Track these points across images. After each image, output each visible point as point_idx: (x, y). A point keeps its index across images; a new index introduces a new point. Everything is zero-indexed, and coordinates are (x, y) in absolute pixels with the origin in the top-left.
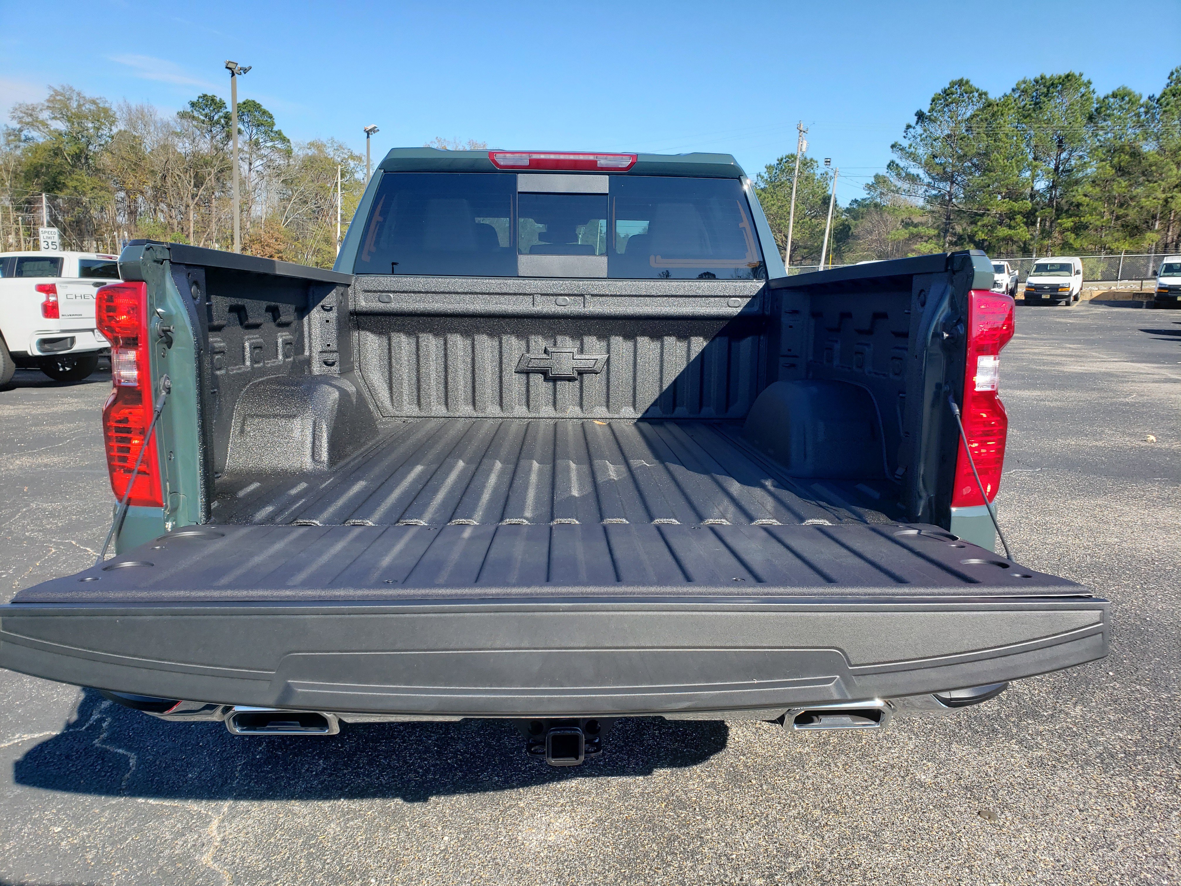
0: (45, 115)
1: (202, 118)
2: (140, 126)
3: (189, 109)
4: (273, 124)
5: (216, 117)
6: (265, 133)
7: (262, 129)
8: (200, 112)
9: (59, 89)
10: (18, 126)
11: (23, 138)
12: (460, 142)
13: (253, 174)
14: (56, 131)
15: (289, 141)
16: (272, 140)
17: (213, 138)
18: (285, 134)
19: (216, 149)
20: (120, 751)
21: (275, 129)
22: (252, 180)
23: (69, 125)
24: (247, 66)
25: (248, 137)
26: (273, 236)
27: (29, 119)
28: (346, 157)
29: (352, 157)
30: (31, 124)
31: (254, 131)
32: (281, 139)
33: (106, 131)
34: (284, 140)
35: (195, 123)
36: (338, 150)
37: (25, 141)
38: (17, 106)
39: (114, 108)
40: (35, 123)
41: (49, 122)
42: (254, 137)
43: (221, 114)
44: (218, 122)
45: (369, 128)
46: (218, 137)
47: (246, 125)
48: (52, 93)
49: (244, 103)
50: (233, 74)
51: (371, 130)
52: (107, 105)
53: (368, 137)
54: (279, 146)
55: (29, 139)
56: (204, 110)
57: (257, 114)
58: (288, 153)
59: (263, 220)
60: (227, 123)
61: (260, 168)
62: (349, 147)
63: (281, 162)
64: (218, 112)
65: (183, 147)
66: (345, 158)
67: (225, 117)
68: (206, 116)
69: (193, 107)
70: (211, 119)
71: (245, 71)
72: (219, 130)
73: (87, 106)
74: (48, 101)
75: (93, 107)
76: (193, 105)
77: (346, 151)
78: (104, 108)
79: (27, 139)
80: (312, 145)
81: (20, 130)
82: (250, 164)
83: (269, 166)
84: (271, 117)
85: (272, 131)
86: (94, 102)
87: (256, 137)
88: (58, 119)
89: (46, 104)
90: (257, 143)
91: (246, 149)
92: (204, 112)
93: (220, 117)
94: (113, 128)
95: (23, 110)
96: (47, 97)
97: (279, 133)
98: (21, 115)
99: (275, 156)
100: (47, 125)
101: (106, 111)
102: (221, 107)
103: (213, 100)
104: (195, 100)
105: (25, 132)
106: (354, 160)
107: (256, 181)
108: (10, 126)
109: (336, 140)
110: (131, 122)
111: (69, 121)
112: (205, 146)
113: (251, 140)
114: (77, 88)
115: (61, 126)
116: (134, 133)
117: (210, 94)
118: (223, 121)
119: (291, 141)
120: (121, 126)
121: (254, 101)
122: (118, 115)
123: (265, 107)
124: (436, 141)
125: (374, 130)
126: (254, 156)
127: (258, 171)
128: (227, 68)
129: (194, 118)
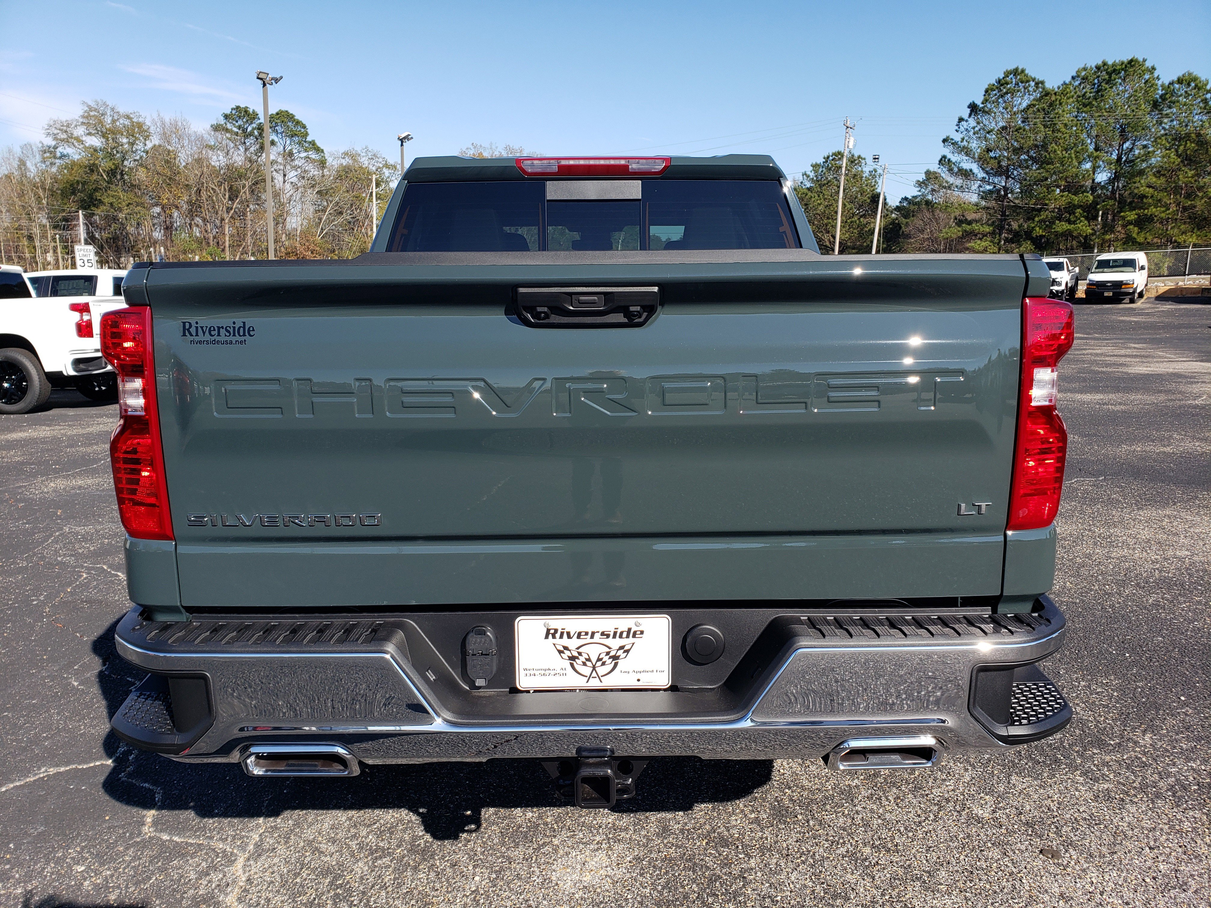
0: (80, 131)
1: (235, 130)
2: (174, 140)
3: (222, 121)
4: (307, 134)
5: (249, 129)
6: (299, 143)
7: (296, 139)
8: (234, 124)
9: (93, 104)
10: (53, 143)
11: (58, 155)
12: (497, 147)
13: (288, 186)
14: (91, 147)
15: (322, 151)
16: (306, 151)
17: (246, 150)
18: (319, 144)
19: (250, 161)
20: (147, 785)
21: (309, 139)
22: (286, 191)
23: (104, 140)
24: (278, 77)
25: (282, 148)
26: (308, 248)
27: (64, 136)
28: (381, 166)
29: (387, 166)
30: (66, 141)
31: (288, 142)
32: (315, 149)
33: (139, 146)
34: (318, 150)
35: (228, 135)
36: (372, 159)
37: (60, 158)
38: (52, 123)
39: (148, 123)
40: (70, 139)
41: (84, 138)
42: (288, 148)
43: (254, 125)
44: (251, 134)
45: (403, 136)
46: (252, 149)
47: (280, 136)
48: (86, 108)
49: (277, 114)
50: (264, 85)
51: (405, 138)
52: (141, 120)
53: (402, 145)
54: (313, 156)
55: (65, 156)
56: (237, 122)
57: (290, 124)
58: (322, 164)
59: (298, 232)
60: (260, 134)
61: (295, 180)
62: (383, 156)
63: (314, 172)
64: (252, 123)
65: (218, 160)
66: (379, 168)
67: (259, 129)
68: (239, 127)
69: (226, 119)
70: (244, 131)
71: (277, 80)
72: (252, 141)
73: (122, 122)
74: (83, 117)
75: (127, 122)
76: (226, 117)
77: (380, 160)
78: (138, 123)
79: (63, 156)
80: (346, 154)
81: (55, 148)
82: (285, 175)
83: (303, 178)
84: (304, 127)
85: (305, 142)
86: (128, 117)
87: (290, 148)
88: (93, 135)
89: (81, 120)
90: (291, 154)
91: (280, 160)
92: (237, 124)
93: (254, 129)
94: (147, 142)
95: (58, 126)
96: (81, 113)
97: (313, 143)
98: (56, 132)
99: (309, 167)
100: (83, 141)
101: (140, 125)
102: (254, 118)
103: (246, 111)
104: (228, 112)
105: (60, 149)
106: (389, 168)
107: (291, 193)
108: (45, 143)
109: (370, 150)
110: (165, 136)
111: (104, 137)
112: (239, 158)
113: (285, 151)
114: (110, 104)
115: (95, 142)
116: (169, 147)
117: (242, 106)
118: (256, 133)
119: (325, 151)
120: (155, 141)
121: (287, 111)
122: (152, 130)
123: (298, 117)
124: (472, 147)
125: (407, 138)
126: (288, 167)
127: (292, 183)
128: (258, 78)
129: (227, 130)
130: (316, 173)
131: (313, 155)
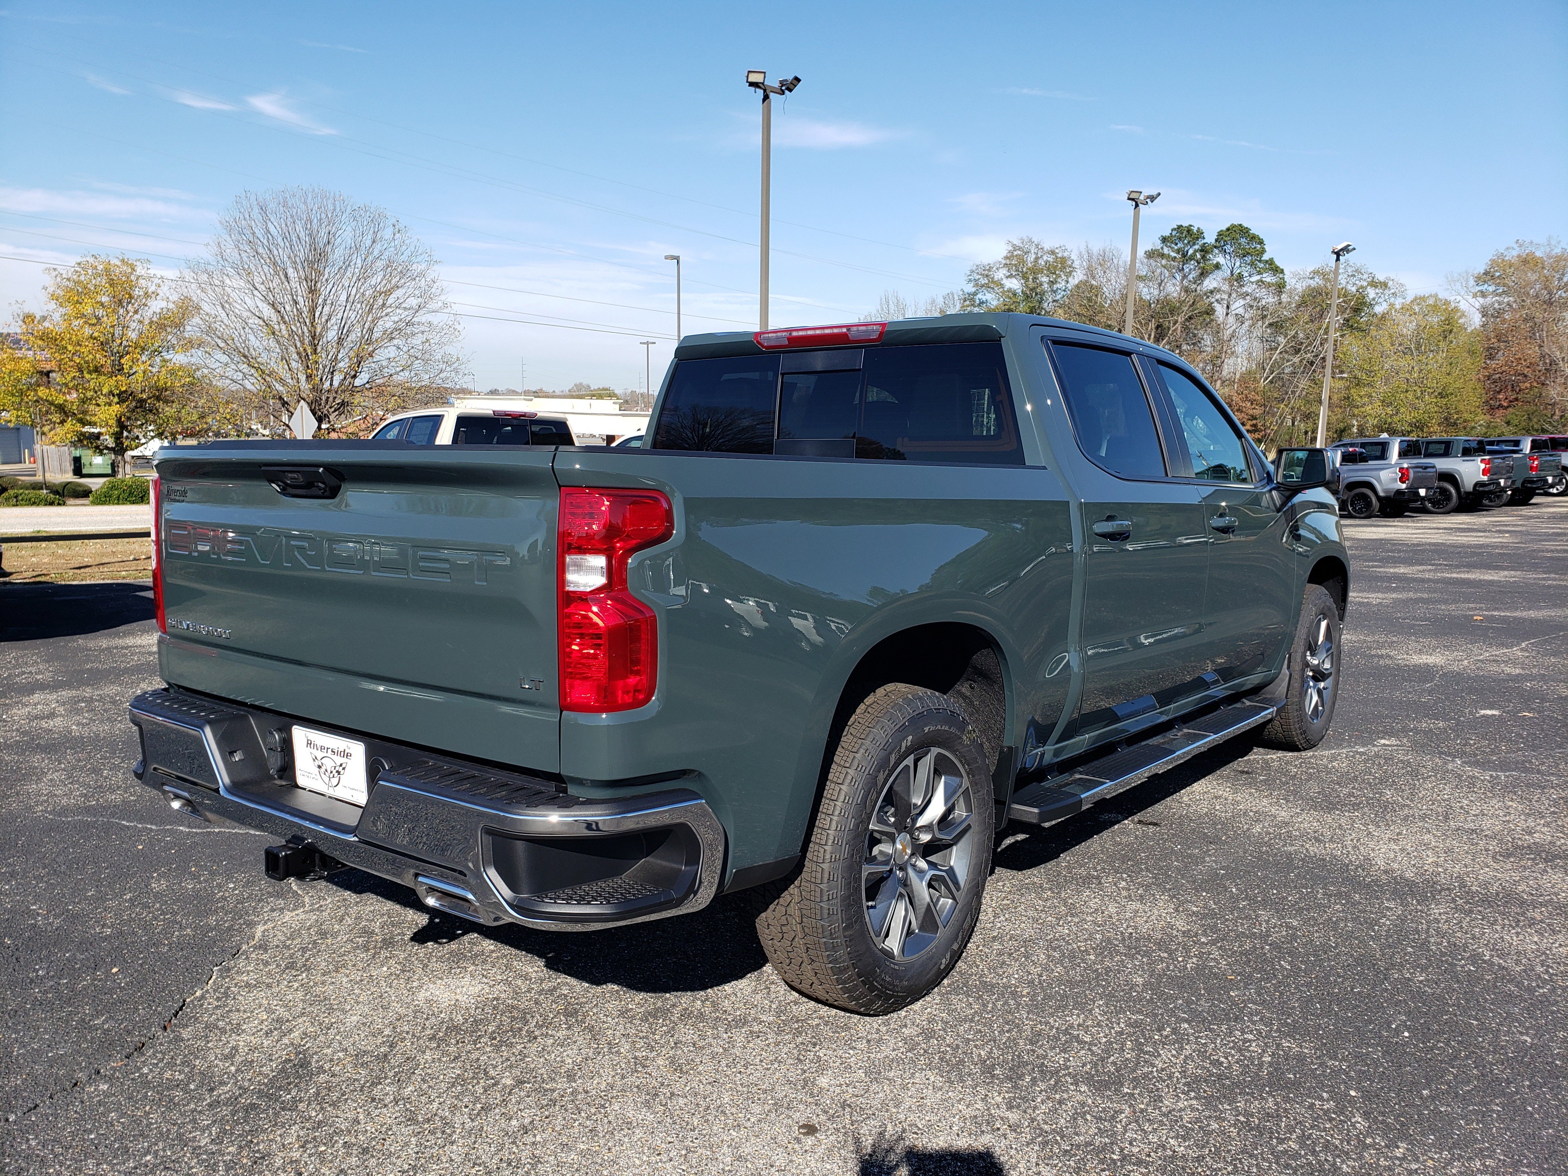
0: (1000, 274)
1: (1173, 254)
2: (1099, 272)
3: (1158, 245)
4: (1263, 251)
5: (1191, 252)
6: (1252, 264)
7: (1248, 259)
8: (1172, 248)
9: (1017, 242)
10: (974, 290)
11: (978, 302)
13: (1231, 319)
14: (1009, 290)
15: (1282, 271)
16: (1259, 273)
17: (1185, 277)
18: (1278, 263)
19: (1186, 291)
21: (1266, 257)
22: (1228, 326)
23: (1023, 281)
24: (1154, 193)
25: (1229, 271)
26: (1247, 397)
27: (984, 281)
28: (1365, 284)
29: (1374, 284)
30: (987, 286)
31: (1238, 264)
32: (1272, 269)
33: (1061, 285)
34: (1276, 270)
35: (1164, 262)
36: (1353, 276)
37: (979, 305)
38: (974, 268)
39: (1073, 257)
40: (992, 284)
41: (1005, 281)
42: (1237, 271)
43: (1197, 247)
44: (1192, 258)
45: (1340, 247)
46: (1191, 277)
47: (1228, 257)
48: (1011, 248)
49: (1228, 229)
50: (1137, 205)
51: (1342, 250)
52: (1066, 254)
53: (1338, 259)
54: (1268, 280)
55: (983, 303)
56: (1176, 244)
57: (1243, 240)
58: (1280, 287)
59: (1238, 376)
60: (1203, 257)
61: (1241, 311)
62: (1370, 271)
63: (1269, 300)
64: (1194, 244)
65: (1148, 292)
66: (1362, 287)
67: (1202, 251)
68: (1178, 251)
69: (1164, 242)
70: (1184, 255)
71: (1152, 198)
72: (1192, 267)
73: (1045, 258)
74: (1006, 258)
75: (1051, 259)
76: (1164, 240)
77: (1365, 276)
78: (1063, 258)
79: (982, 303)
80: (1316, 272)
81: (975, 294)
82: (1228, 307)
83: (1251, 307)
84: (1261, 242)
85: (1260, 261)
86: (1053, 252)
87: (1239, 271)
88: (1014, 277)
89: (1004, 262)
90: (1240, 277)
91: (1226, 287)
92: (1176, 248)
93: (1196, 251)
94: (1070, 279)
95: (980, 271)
96: (1005, 253)
97: (1271, 262)
98: (977, 277)
99: (1262, 293)
100: (1001, 284)
101: (1063, 260)
102: (1198, 238)
103: (1188, 231)
104: (1167, 233)
105: (980, 296)
106: (1376, 287)
107: (1234, 327)
108: (966, 291)
109: (1351, 264)
110: (1090, 272)
111: (1023, 278)
112: (1173, 289)
113: (1232, 275)
114: (1036, 240)
115: (1015, 284)
116: (1094, 282)
117: (1185, 224)
118: (1198, 256)
119: (1285, 272)
120: (1078, 277)
121: (1240, 225)
122: (1076, 264)
123: (1254, 231)
124: (1515, 246)
125: (1346, 249)
126: (1234, 295)
127: (1237, 315)
128: (1129, 199)
129: (1162, 256)
130: (1271, 300)
131: (1268, 278)
